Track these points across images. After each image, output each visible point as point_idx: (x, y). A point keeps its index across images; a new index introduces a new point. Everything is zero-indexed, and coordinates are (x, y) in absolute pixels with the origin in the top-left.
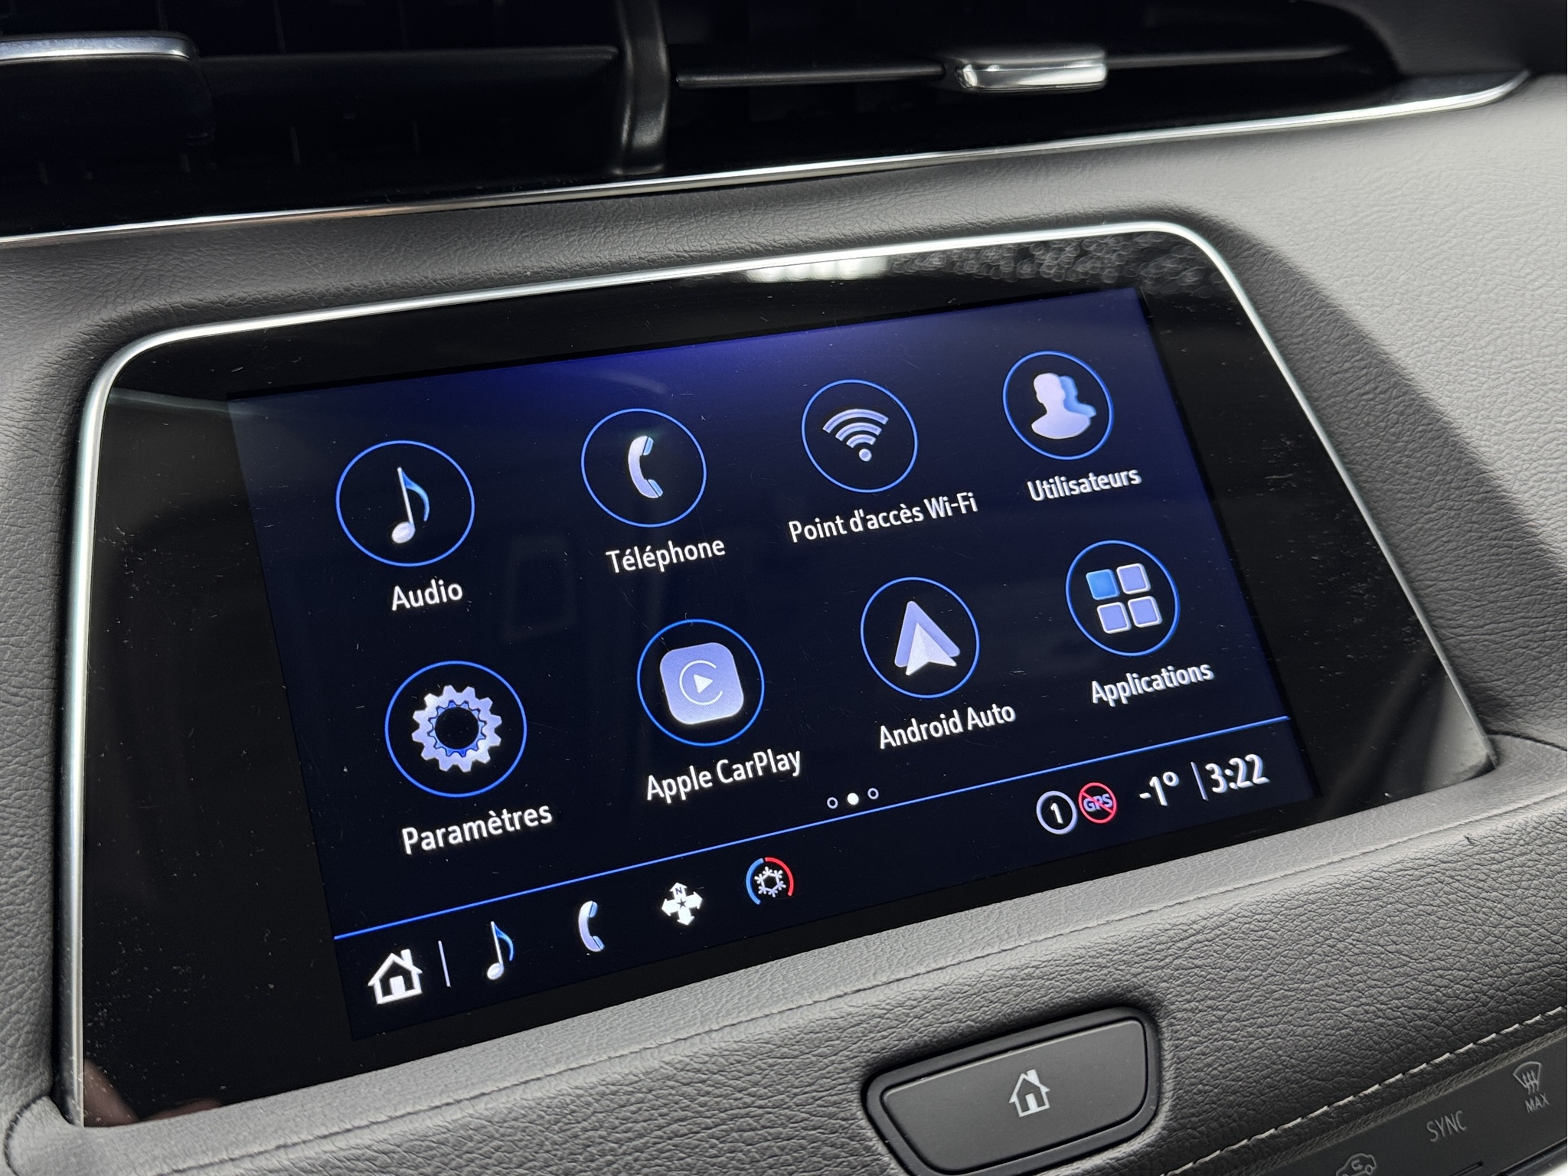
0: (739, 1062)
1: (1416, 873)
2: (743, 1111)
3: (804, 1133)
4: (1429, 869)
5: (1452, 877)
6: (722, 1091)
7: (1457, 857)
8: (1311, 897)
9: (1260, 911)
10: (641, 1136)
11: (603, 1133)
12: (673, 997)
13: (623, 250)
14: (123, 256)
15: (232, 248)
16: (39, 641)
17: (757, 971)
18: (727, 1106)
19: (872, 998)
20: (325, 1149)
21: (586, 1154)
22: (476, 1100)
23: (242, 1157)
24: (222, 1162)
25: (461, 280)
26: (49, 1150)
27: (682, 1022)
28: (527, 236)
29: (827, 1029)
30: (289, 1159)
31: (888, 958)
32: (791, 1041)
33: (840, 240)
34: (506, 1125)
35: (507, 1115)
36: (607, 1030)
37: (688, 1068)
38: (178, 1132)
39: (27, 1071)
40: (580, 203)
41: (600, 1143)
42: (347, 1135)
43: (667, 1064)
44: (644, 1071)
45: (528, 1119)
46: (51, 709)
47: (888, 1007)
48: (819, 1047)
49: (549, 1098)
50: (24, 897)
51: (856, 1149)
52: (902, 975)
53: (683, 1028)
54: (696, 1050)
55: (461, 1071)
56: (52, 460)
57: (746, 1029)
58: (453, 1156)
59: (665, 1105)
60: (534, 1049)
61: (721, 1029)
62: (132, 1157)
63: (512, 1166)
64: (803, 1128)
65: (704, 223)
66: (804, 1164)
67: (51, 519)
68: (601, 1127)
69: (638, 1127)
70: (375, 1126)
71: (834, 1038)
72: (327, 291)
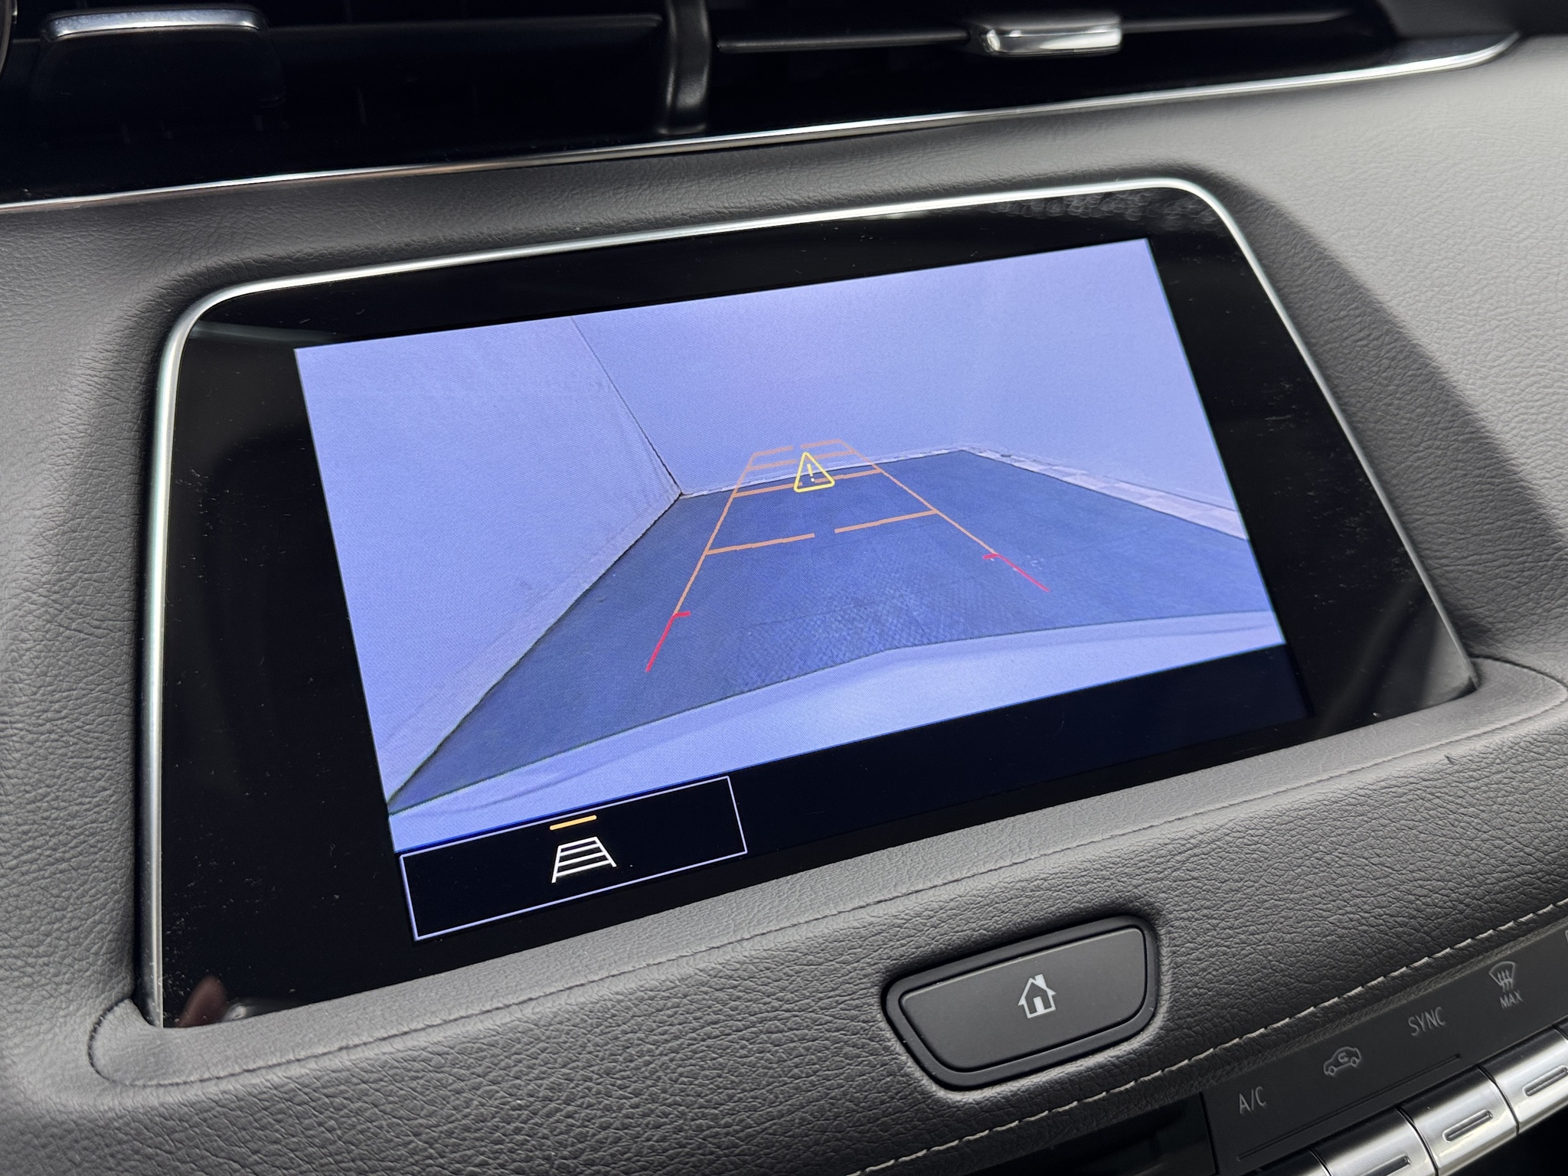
0: (768, 969)
1: (1399, 790)
2: (772, 1015)
3: (828, 1035)
4: (1411, 787)
5: (1433, 794)
6: (752, 996)
7: (1438, 776)
8: (1301, 813)
9: (1253, 826)
10: (677, 1038)
11: (641, 1035)
12: (709, 906)
13: (667, 206)
14: (198, 215)
15: (299, 206)
16: (119, 577)
17: (788, 882)
18: (757, 1010)
19: (892, 908)
20: (384, 1051)
21: (625, 1055)
22: (525, 1005)
23: (308, 1058)
24: (289, 1062)
25: (514, 235)
26: (130, 1050)
27: (717, 931)
28: (577, 194)
29: (850, 938)
30: (350, 1060)
31: (908, 871)
32: (816, 950)
33: (870, 197)
34: (551, 1028)
35: (552, 1019)
36: (647, 938)
37: (721, 974)
38: (250, 1033)
39: (110, 977)
40: (627, 162)
41: (639, 1045)
42: (404, 1037)
43: (701, 971)
44: (679, 977)
45: (572, 1022)
46: (131, 639)
47: (906, 917)
48: (842, 955)
49: (592, 1003)
50: (107, 815)
51: (876, 1049)
52: (920, 887)
53: (717, 937)
54: (728, 957)
55: (512, 977)
56: (132, 407)
57: (775, 938)
58: (502, 1057)
59: (699, 1009)
60: (579, 956)
61: (752, 937)
62: (207, 1057)
63: (557, 1066)
64: (827, 1030)
65: (742, 181)
66: (828, 1063)
67: (132, 462)
68: (640, 1030)
69: (674, 1029)
70: (431, 1030)
71: (857, 946)
72: (388, 246)
